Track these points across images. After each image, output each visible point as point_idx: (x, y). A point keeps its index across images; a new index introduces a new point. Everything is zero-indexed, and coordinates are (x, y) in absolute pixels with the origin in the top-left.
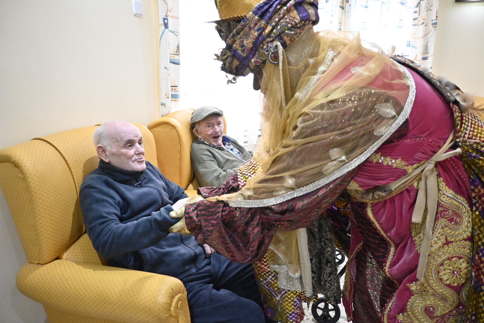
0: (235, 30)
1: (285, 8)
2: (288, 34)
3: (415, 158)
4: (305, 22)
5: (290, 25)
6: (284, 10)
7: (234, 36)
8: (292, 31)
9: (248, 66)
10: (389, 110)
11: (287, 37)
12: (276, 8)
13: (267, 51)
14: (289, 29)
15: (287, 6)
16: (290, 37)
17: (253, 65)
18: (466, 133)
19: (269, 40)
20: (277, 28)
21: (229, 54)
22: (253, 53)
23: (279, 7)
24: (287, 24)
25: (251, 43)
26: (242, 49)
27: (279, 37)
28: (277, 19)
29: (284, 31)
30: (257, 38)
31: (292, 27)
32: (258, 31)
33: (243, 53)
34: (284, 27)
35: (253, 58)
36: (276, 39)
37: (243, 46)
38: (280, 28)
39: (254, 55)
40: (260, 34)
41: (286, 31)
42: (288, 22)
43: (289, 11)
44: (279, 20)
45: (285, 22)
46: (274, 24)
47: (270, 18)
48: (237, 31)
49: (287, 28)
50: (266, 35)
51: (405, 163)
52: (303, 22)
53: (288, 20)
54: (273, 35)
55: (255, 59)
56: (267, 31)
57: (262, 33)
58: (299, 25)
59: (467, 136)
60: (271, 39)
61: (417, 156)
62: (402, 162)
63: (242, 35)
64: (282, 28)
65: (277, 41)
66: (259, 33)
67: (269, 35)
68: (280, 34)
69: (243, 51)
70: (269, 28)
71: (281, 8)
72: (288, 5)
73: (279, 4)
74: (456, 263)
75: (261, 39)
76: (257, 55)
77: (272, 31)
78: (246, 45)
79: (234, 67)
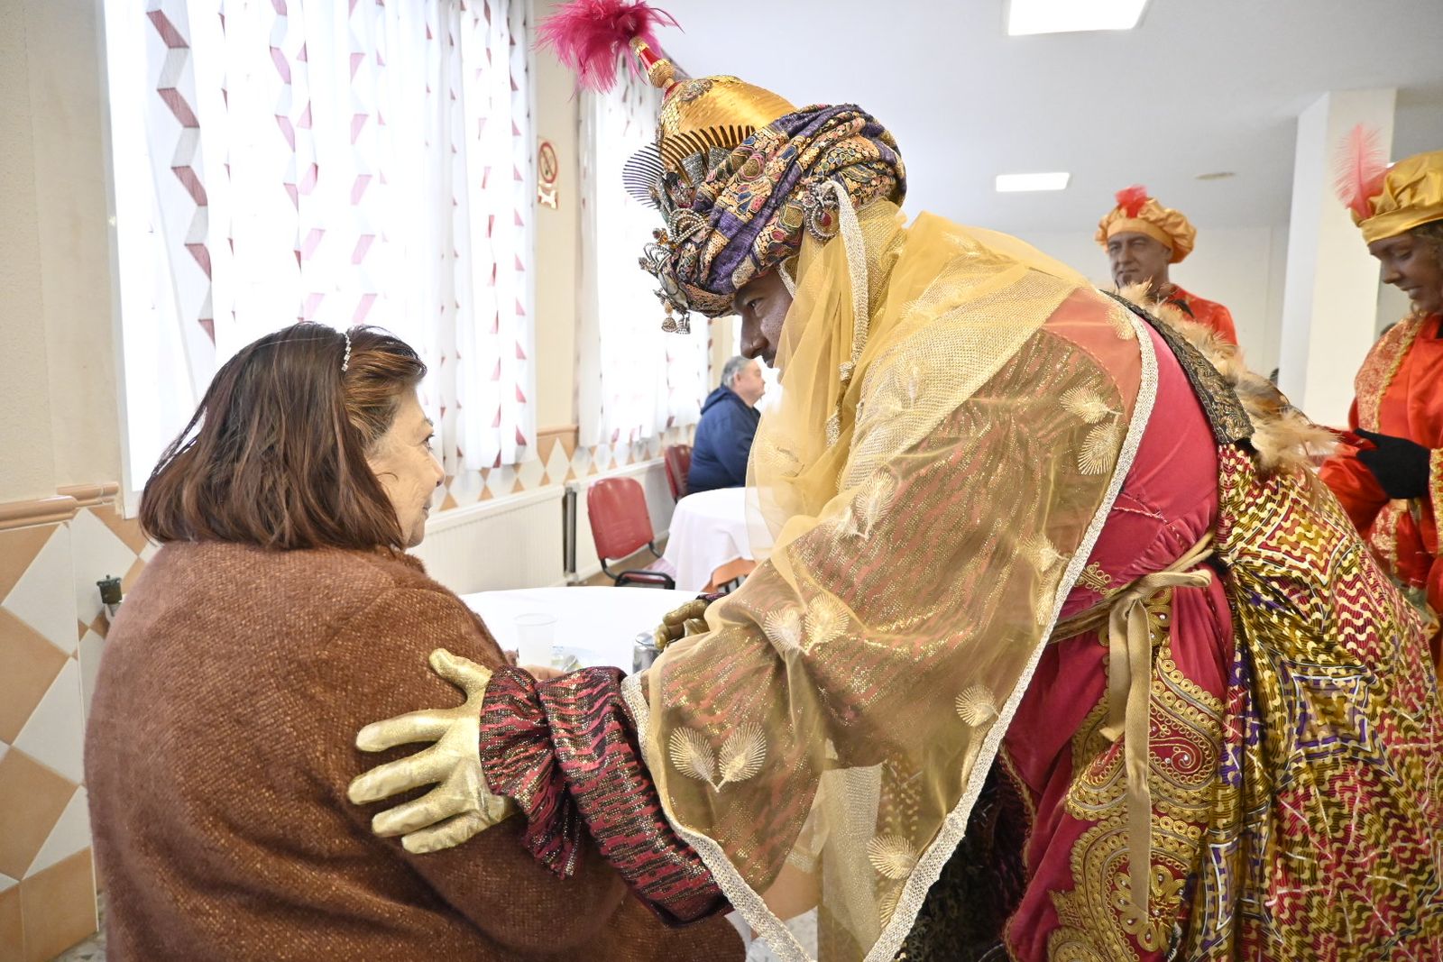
0: (724, 163)
2: (853, 175)
3: (1132, 568)
7: (719, 177)
9: (749, 250)
10: (1089, 406)
13: (809, 202)
14: (856, 165)
17: (765, 245)
18: (1260, 532)
19: (812, 178)
20: (829, 156)
21: (702, 222)
22: (767, 212)
25: (768, 187)
26: (742, 202)
27: (834, 176)
30: (782, 173)
31: (862, 162)
32: (785, 156)
33: (743, 213)
35: (764, 226)
37: (743, 197)
40: (790, 166)
41: (850, 169)
45: (848, 148)
46: (823, 144)
48: (728, 165)
50: (805, 168)
53: (853, 146)
54: (819, 169)
55: (772, 227)
56: (806, 158)
57: (795, 164)
59: (1260, 539)
61: (1138, 564)
62: (1100, 574)
63: (745, 172)
64: (843, 156)
66: (787, 161)
67: (809, 169)
68: (836, 169)
69: (744, 207)
70: (813, 153)
74: (1160, 883)
75: (791, 178)
76: (775, 220)
77: (819, 157)
78: (753, 193)
79: (708, 258)
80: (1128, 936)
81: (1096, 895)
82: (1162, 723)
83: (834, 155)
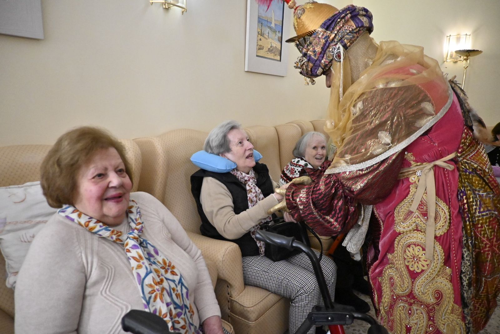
0: (308, 42)
2: (347, 38)
4: (360, 28)
5: (348, 32)
6: (343, 21)
7: (308, 46)
8: (350, 35)
9: (320, 66)
11: (347, 40)
12: (337, 21)
13: (333, 52)
14: (348, 34)
15: (345, 19)
16: (349, 40)
17: (323, 65)
18: (469, 154)
19: (333, 44)
20: (338, 35)
21: (305, 60)
22: (322, 55)
23: (339, 21)
24: (346, 31)
25: (321, 48)
27: (340, 41)
28: (338, 28)
29: (344, 36)
30: (325, 44)
31: (350, 33)
32: (324, 39)
33: (315, 57)
35: (322, 59)
36: (338, 42)
37: (314, 52)
39: (323, 57)
40: (326, 41)
41: (346, 36)
43: (347, 22)
44: (340, 29)
45: (344, 30)
46: (336, 32)
47: (333, 29)
48: (310, 42)
49: (346, 34)
50: (331, 40)
51: (413, 158)
52: (358, 29)
53: (346, 28)
54: (336, 40)
55: (324, 60)
56: (331, 38)
57: (328, 40)
58: (355, 31)
60: (335, 43)
63: (314, 44)
64: (343, 34)
65: (339, 44)
67: (333, 40)
68: (341, 38)
69: (315, 55)
70: (333, 35)
74: (418, 251)
75: (327, 45)
76: (325, 57)
77: (335, 37)
78: (317, 50)
79: (309, 69)
80: (406, 266)
81: (400, 254)
82: (425, 206)
83: (340, 34)
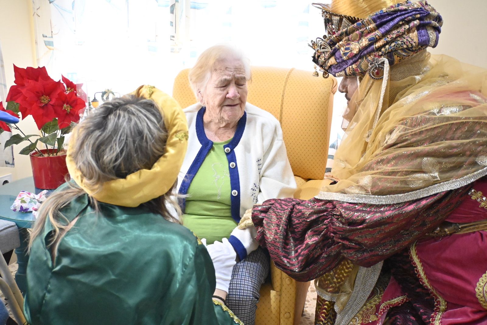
0: (345, 29)
1: (407, 27)
2: (400, 54)
4: (421, 47)
5: (405, 46)
6: (405, 28)
7: (341, 35)
8: (405, 52)
9: (344, 69)
11: (398, 56)
12: (397, 23)
13: (371, 64)
14: (403, 50)
15: (409, 26)
16: (400, 57)
17: (351, 71)
19: (377, 53)
20: (390, 45)
22: (354, 59)
23: (401, 23)
24: (402, 44)
25: (358, 49)
26: (346, 51)
27: (389, 54)
28: (394, 36)
29: (396, 49)
30: (366, 47)
31: (406, 48)
32: (369, 40)
34: (398, 46)
36: (385, 55)
37: (347, 48)
38: (394, 46)
39: (355, 61)
40: (370, 44)
41: (399, 51)
42: (404, 43)
43: (409, 31)
44: (396, 38)
45: (401, 42)
46: (389, 39)
47: (387, 32)
48: (347, 31)
49: (401, 48)
50: (377, 47)
52: (420, 46)
53: (405, 40)
55: (355, 66)
56: (379, 44)
57: (373, 44)
58: (414, 49)
60: (380, 54)
63: (351, 38)
64: (397, 46)
65: (386, 58)
66: (369, 42)
68: (392, 51)
69: (346, 53)
70: (382, 42)
71: (403, 24)
72: (411, 24)
73: (402, 20)
75: (369, 50)
76: (358, 63)
77: (384, 45)
79: (328, 64)
83: (393, 44)
